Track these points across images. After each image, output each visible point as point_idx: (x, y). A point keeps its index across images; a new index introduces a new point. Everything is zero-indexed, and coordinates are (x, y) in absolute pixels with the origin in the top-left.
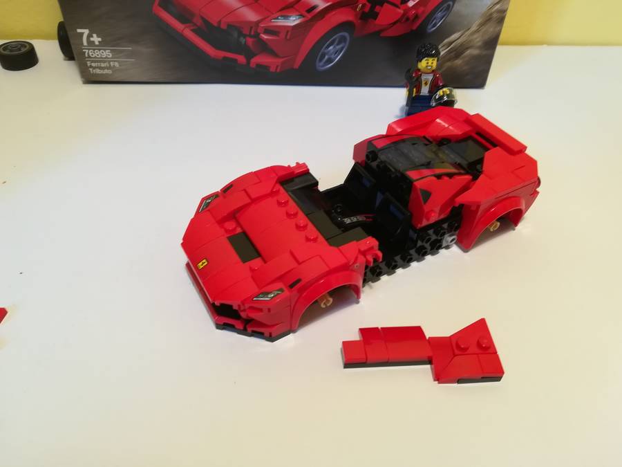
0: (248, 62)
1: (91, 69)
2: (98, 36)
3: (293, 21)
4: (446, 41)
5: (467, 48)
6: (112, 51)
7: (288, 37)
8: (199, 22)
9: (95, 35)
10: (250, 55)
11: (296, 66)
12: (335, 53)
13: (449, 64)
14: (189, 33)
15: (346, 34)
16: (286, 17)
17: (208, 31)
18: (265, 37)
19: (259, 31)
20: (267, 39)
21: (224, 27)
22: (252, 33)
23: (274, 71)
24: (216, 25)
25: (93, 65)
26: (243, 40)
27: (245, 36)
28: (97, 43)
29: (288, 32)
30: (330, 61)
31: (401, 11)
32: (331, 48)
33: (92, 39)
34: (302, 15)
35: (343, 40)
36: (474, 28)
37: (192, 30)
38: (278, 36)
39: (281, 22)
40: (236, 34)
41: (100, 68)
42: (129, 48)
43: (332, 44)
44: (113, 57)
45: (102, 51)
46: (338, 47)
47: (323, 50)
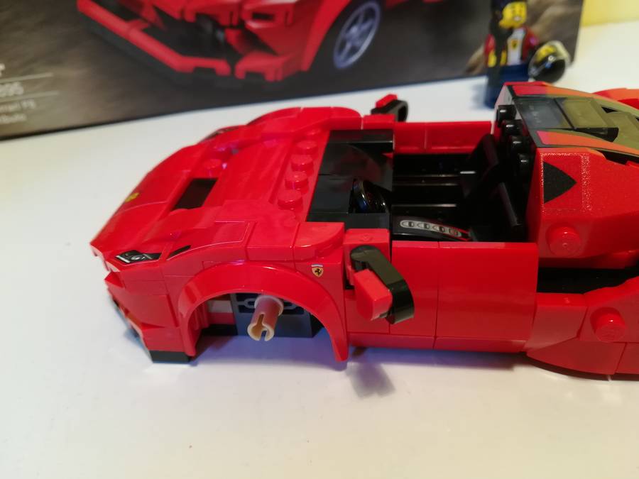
0: (233, 69)
6: (23, 83)
7: (289, 21)
8: (151, 15)
10: (234, 57)
11: (305, 66)
12: (360, 38)
14: (136, 36)
15: (374, 5)
17: (166, 27)
18: (254, 25)
19: (244, 17)
20: (259, 30)
21: (190, 17)
22: (235, 21)
23: (273, 79)
24: (176, 15)
26: (221, 35)
27: (222, 28)
29: (287, 14)
30: (354, 50)
32: (354, 30)
35: (370, 14)
37: (142, 31)
38: (273, 22)
40: (208, 27)
41: (8, 114)
42: (49, 75)
43: (354, 22)
44: (25, 94)
45: (7, 86)
46: (365, 27)
47: (342, 35)
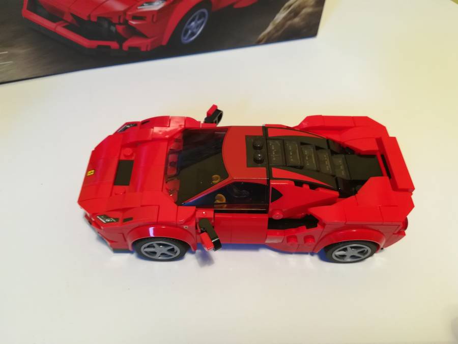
0: (121, 46)
3: (158, 5)
4: (287, 4)
5: (303, 8)
7: (154, 20)
8: (69, 19)
10: (121, 40)
11: (164, 43)
12: (197, 28)
13: (289, 23)
14: (61, 30)
15: (205, 11)
16: (150, 3)
17: (79, 25)
18: (134, 23)
19: (127, 19)
21: (94, 19)
22: (122, 21)
23: (145, 50)
24: (86, 19)
26: (113, 28)
27: (114, 25)
29: (153, 16)
30: (193, 34)
32: (193, 24)
35: (202, 15)
37: (64, 27)
38: (145, 20)
39: (147, 8)
40: (106, 25)
42: (6, 52)
43: (193, 20)
46: (199, 22)
47: (186, 26)
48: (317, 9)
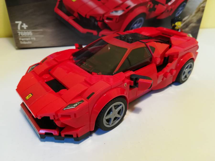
0: (98, 33)
1: (21, 42)
2: (26, 24)
3: (120, 13)
5: (191, 23)
6: (33, 32)
7: (117, 21)
8: (76, 15)
9: (24, 24)
10: (99, 30)
14: (71, 21)
15: (142, 19)
16: (116, 11)
17: (80, 19)
18: (107, 21)
19: (104, 19)
20: (108, 23)
21: (88, 17)
22: (101, 20)
24: (84, 16)
25: (23, 39)
26: (96, 23)
27: (97, 21)
28: (25, 28)
29: (117, 19)
31: (165, 7)
32: (135, 25)
33: (23, 26)
34: (123, 10)
35: (141, 21)
36: (194, 14)
37: (73, 20)
38: (112, 21)
39: (114, 14)
40: (93, 20)
41: (26, 41)
42: (41, 30)
43: (136, 23)
44: (33, 35)
45: (27, 32)
46: (139, 25)
47: (132, 26)
48: (197, 25)
